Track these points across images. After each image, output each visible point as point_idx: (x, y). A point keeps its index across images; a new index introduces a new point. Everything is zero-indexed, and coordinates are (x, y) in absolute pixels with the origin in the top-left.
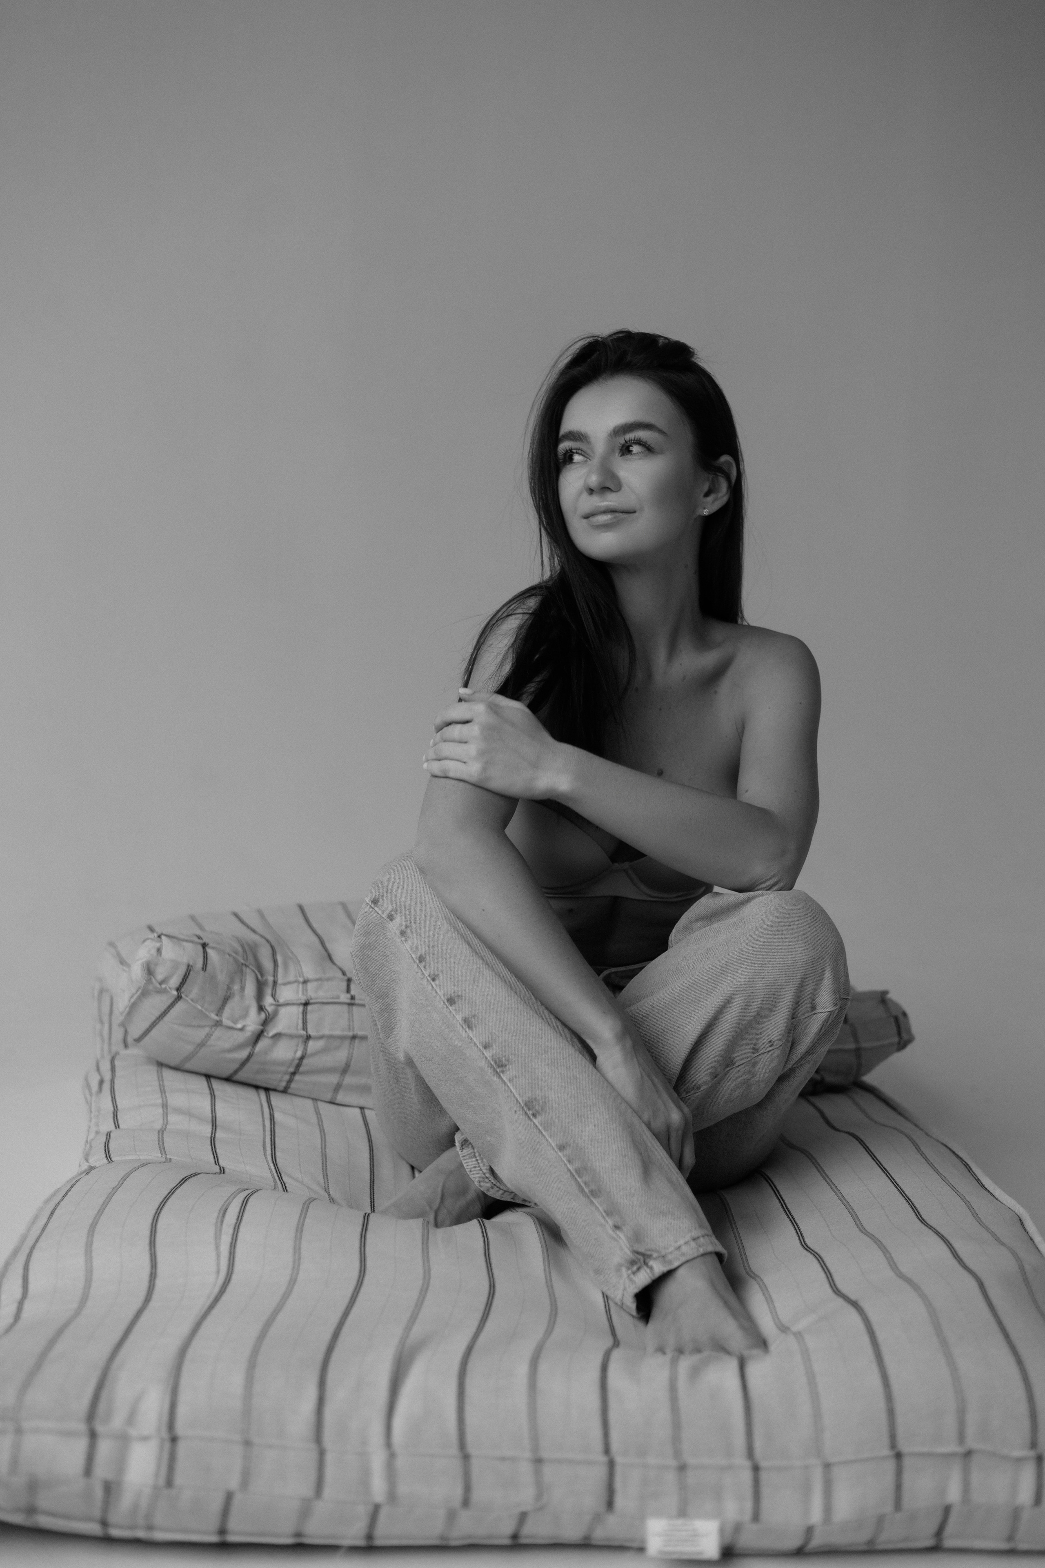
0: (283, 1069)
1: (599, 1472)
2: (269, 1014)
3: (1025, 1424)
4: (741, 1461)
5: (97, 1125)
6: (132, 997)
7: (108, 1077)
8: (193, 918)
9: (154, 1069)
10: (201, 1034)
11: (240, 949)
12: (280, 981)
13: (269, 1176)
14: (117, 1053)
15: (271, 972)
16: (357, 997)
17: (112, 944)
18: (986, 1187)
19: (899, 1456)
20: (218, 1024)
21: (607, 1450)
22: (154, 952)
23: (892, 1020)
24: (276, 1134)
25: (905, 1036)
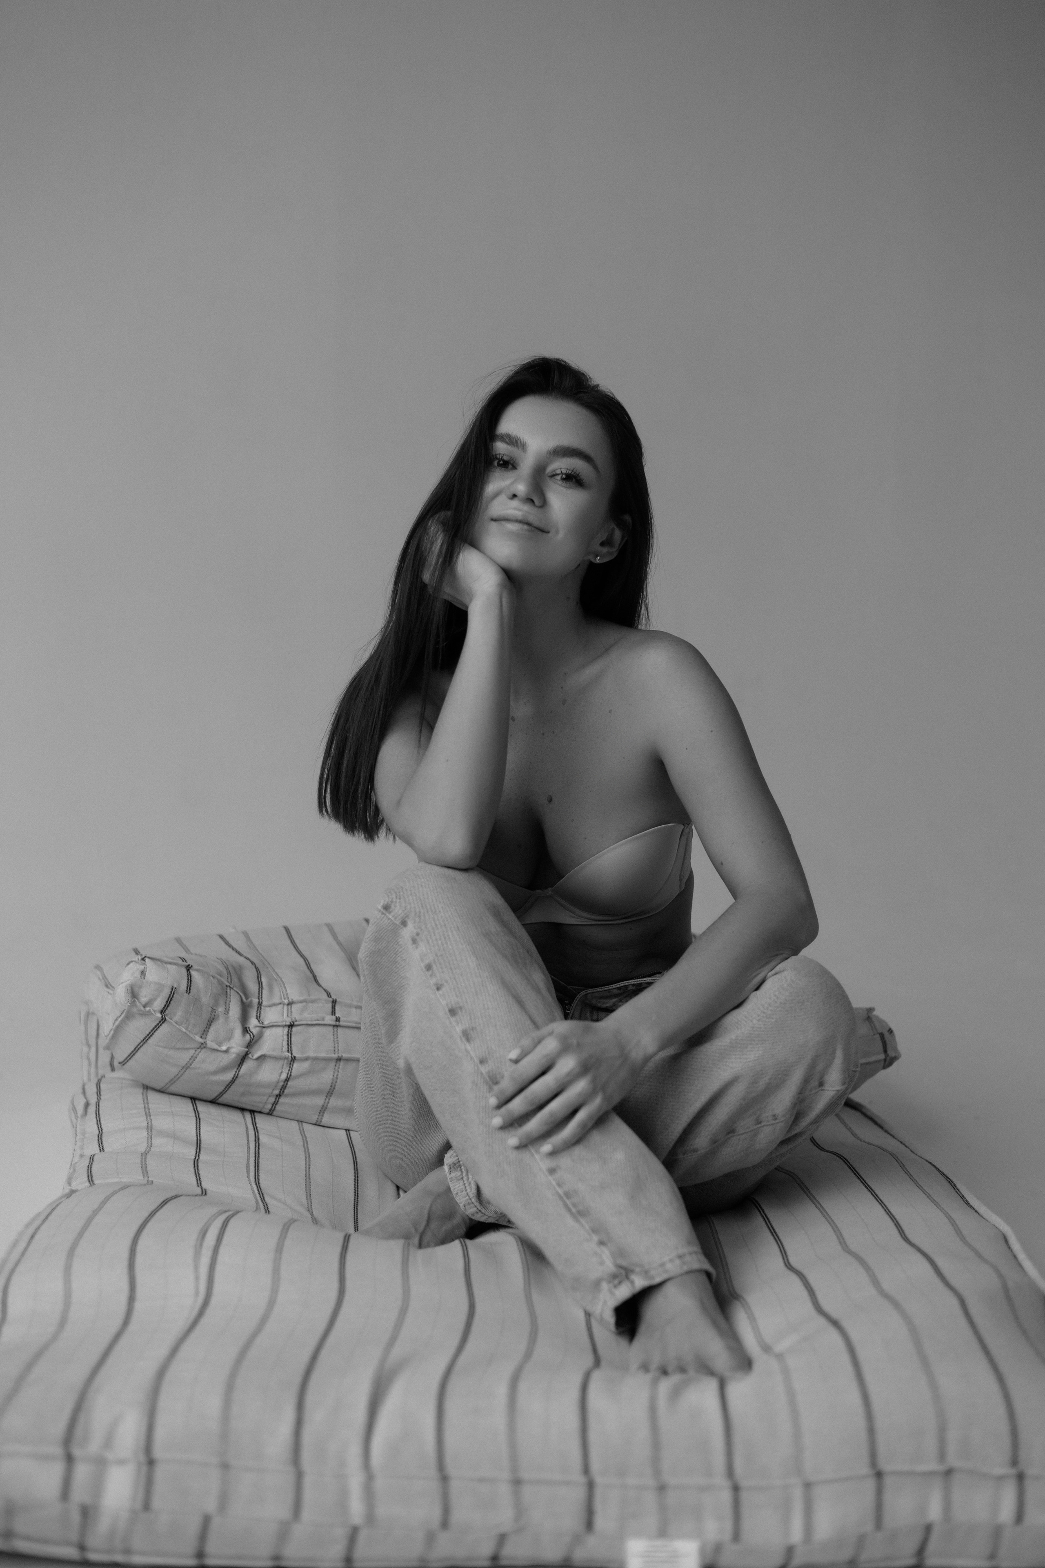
0: (269, 1091)
1: (578, 1494)
2: (253, 1036)
3: (1006, 1441)
4: (720, 1480)
5: (82, 1148)
6: (116, 1020)
7: (93, 1100)
8: (178, 941)
9: (140, 1091)
10: (186, 1056)
11: (225, 972)
12: (264, 1003)
13: (251, 1196)
14: (103, 1076)
15: (257, 995)
16: (342, 1019)
17: (98, 967)
18: (971, 1204)
19: (879, 1475)
20: (203, 1046)
21: (586, 1470)
22: (138, 975)
23: (878, 1036)
24: (260, 1156)
25: (891, 1053)
